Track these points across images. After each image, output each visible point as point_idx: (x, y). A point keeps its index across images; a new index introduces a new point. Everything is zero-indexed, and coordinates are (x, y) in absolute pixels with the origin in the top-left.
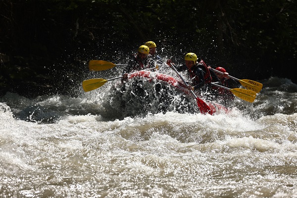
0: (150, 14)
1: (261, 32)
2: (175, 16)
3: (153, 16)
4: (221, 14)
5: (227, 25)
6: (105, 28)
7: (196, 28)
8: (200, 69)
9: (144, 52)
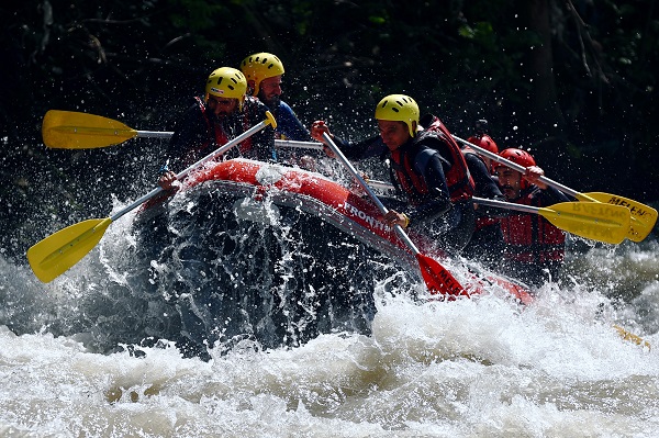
5: (566, 11)
6: (145, 21)
7: (460, 24)
8: (432, 152)
9: (223, 92)
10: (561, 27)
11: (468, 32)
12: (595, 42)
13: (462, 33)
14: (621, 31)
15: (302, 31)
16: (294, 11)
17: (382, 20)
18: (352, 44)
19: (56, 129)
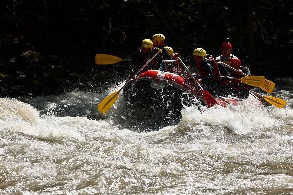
0: (181, 13)
1: (292, 30)
2: (206, 15)
3: (184, 15)
4: (252, 13)
5: (257, 24)
6: (137, 27)
7: (227, 27)
8: (209, 64)
9: (146, 46)
10: (256, 28)
11: (230, 30)
12: (266, 33)
13: (228, 30)
14: (273, 29)
15: (182, 30)
16: (180, 24)
17: (205, 26)
18: (196, 33)
19: (100, 59)
